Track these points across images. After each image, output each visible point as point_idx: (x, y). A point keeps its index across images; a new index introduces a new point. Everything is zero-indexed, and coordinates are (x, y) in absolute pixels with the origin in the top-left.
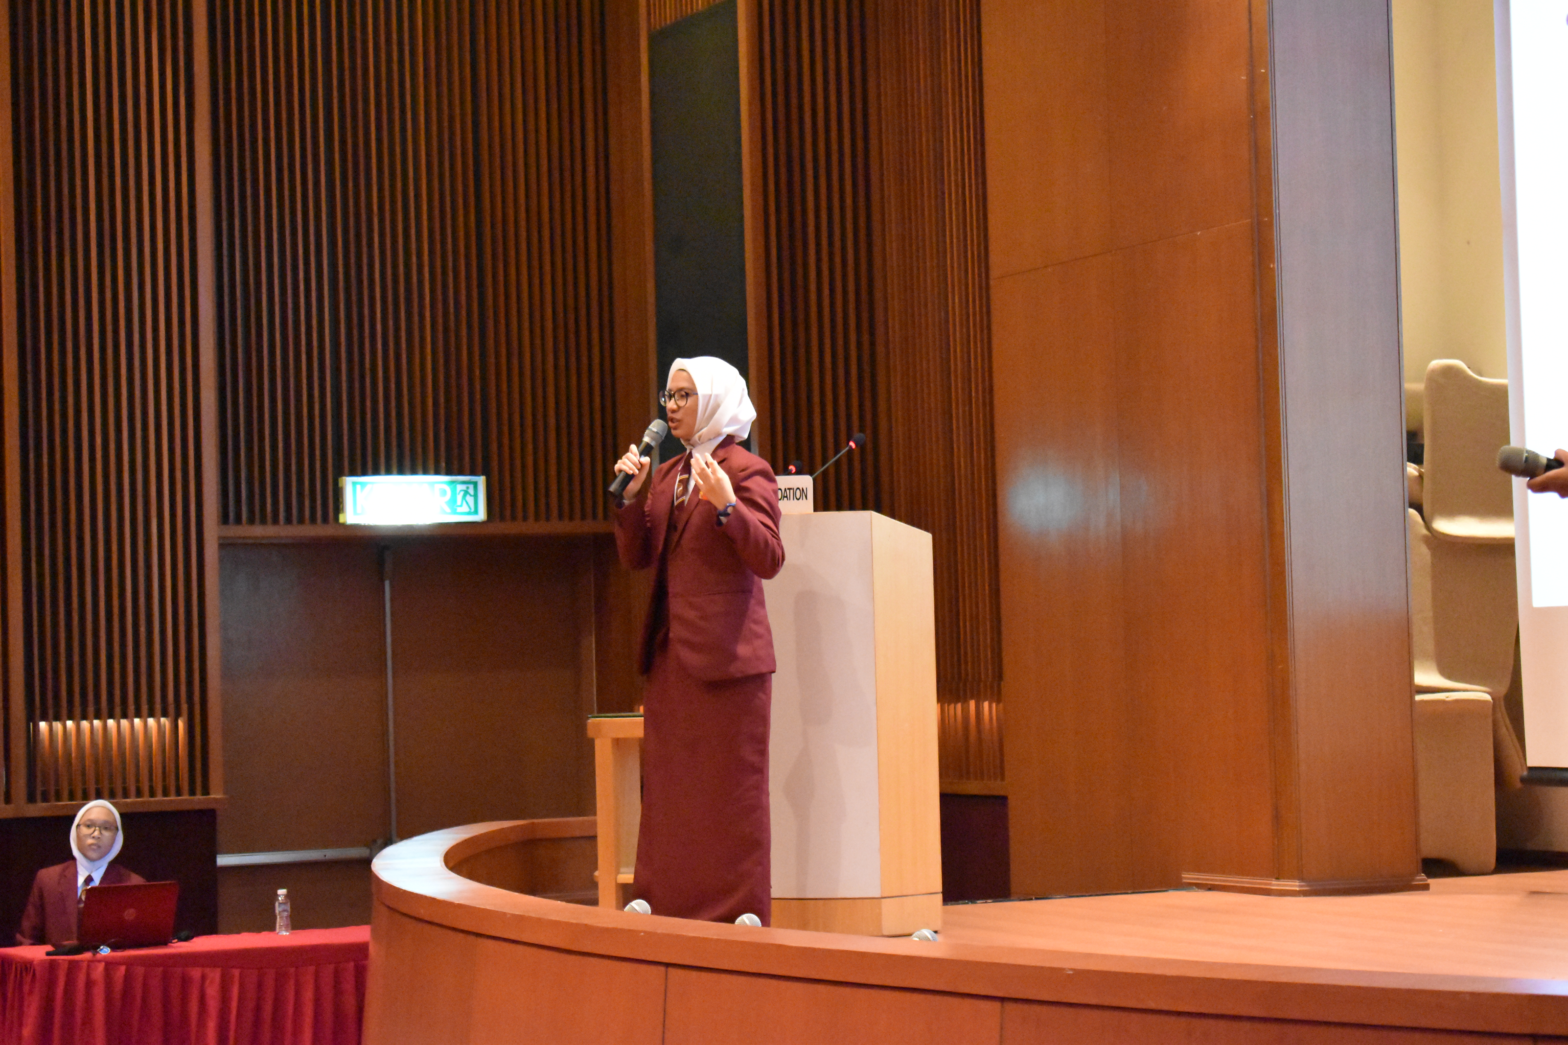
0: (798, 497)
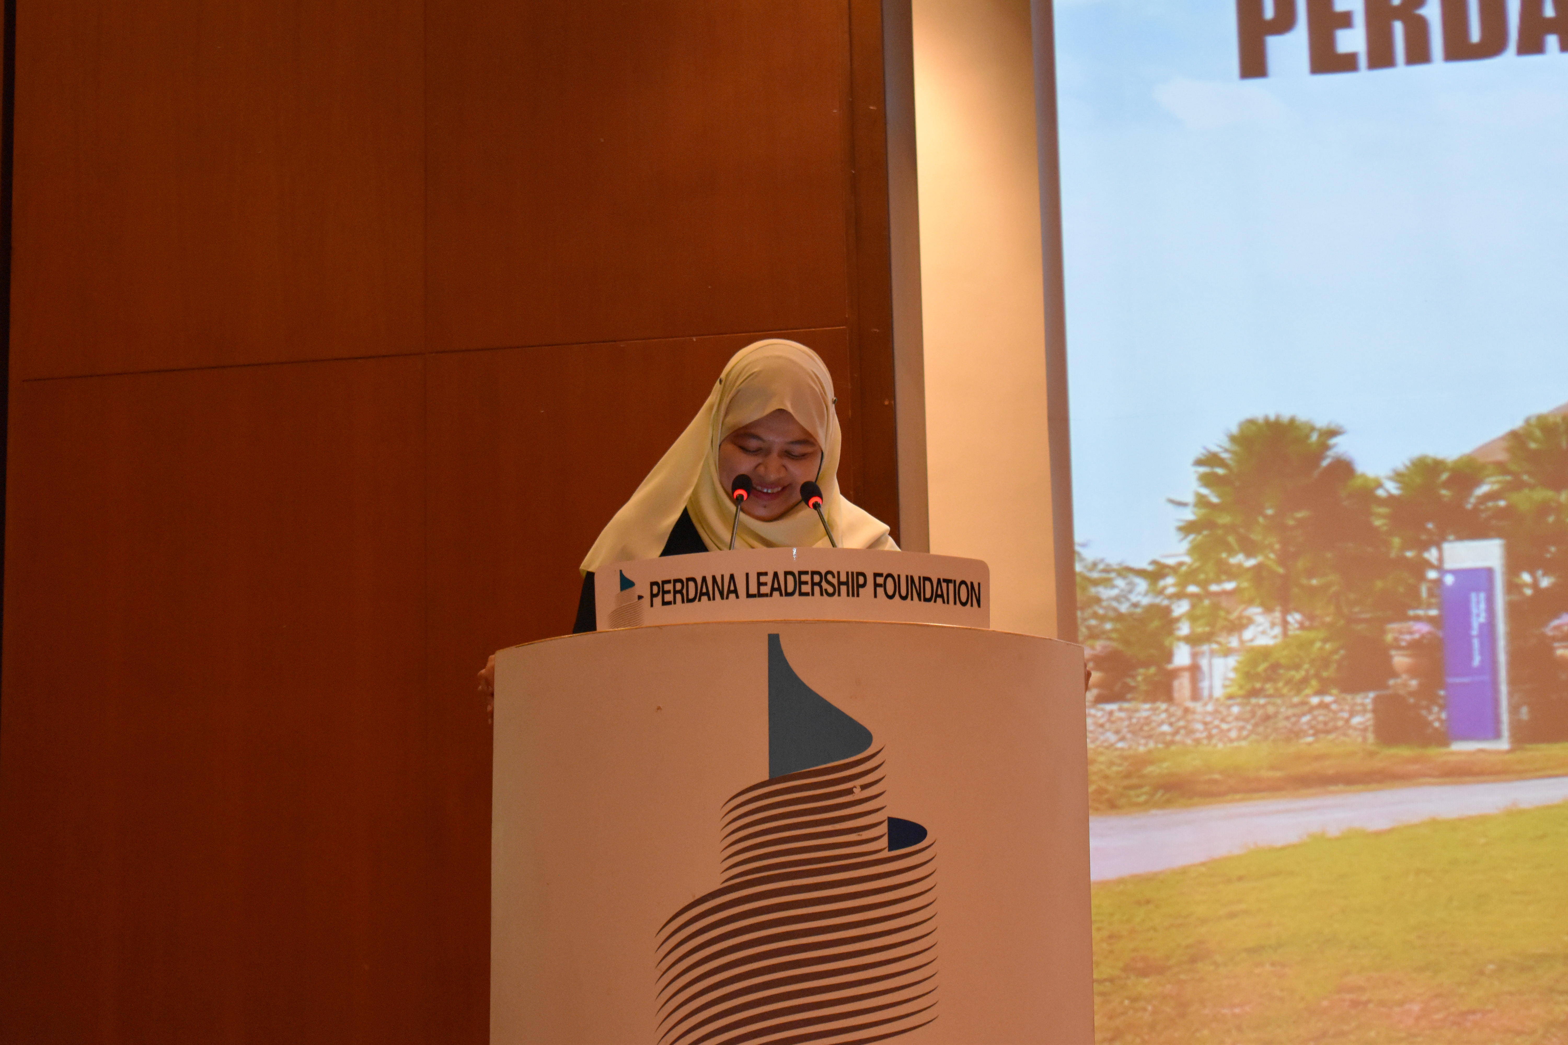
0: (964, 599)
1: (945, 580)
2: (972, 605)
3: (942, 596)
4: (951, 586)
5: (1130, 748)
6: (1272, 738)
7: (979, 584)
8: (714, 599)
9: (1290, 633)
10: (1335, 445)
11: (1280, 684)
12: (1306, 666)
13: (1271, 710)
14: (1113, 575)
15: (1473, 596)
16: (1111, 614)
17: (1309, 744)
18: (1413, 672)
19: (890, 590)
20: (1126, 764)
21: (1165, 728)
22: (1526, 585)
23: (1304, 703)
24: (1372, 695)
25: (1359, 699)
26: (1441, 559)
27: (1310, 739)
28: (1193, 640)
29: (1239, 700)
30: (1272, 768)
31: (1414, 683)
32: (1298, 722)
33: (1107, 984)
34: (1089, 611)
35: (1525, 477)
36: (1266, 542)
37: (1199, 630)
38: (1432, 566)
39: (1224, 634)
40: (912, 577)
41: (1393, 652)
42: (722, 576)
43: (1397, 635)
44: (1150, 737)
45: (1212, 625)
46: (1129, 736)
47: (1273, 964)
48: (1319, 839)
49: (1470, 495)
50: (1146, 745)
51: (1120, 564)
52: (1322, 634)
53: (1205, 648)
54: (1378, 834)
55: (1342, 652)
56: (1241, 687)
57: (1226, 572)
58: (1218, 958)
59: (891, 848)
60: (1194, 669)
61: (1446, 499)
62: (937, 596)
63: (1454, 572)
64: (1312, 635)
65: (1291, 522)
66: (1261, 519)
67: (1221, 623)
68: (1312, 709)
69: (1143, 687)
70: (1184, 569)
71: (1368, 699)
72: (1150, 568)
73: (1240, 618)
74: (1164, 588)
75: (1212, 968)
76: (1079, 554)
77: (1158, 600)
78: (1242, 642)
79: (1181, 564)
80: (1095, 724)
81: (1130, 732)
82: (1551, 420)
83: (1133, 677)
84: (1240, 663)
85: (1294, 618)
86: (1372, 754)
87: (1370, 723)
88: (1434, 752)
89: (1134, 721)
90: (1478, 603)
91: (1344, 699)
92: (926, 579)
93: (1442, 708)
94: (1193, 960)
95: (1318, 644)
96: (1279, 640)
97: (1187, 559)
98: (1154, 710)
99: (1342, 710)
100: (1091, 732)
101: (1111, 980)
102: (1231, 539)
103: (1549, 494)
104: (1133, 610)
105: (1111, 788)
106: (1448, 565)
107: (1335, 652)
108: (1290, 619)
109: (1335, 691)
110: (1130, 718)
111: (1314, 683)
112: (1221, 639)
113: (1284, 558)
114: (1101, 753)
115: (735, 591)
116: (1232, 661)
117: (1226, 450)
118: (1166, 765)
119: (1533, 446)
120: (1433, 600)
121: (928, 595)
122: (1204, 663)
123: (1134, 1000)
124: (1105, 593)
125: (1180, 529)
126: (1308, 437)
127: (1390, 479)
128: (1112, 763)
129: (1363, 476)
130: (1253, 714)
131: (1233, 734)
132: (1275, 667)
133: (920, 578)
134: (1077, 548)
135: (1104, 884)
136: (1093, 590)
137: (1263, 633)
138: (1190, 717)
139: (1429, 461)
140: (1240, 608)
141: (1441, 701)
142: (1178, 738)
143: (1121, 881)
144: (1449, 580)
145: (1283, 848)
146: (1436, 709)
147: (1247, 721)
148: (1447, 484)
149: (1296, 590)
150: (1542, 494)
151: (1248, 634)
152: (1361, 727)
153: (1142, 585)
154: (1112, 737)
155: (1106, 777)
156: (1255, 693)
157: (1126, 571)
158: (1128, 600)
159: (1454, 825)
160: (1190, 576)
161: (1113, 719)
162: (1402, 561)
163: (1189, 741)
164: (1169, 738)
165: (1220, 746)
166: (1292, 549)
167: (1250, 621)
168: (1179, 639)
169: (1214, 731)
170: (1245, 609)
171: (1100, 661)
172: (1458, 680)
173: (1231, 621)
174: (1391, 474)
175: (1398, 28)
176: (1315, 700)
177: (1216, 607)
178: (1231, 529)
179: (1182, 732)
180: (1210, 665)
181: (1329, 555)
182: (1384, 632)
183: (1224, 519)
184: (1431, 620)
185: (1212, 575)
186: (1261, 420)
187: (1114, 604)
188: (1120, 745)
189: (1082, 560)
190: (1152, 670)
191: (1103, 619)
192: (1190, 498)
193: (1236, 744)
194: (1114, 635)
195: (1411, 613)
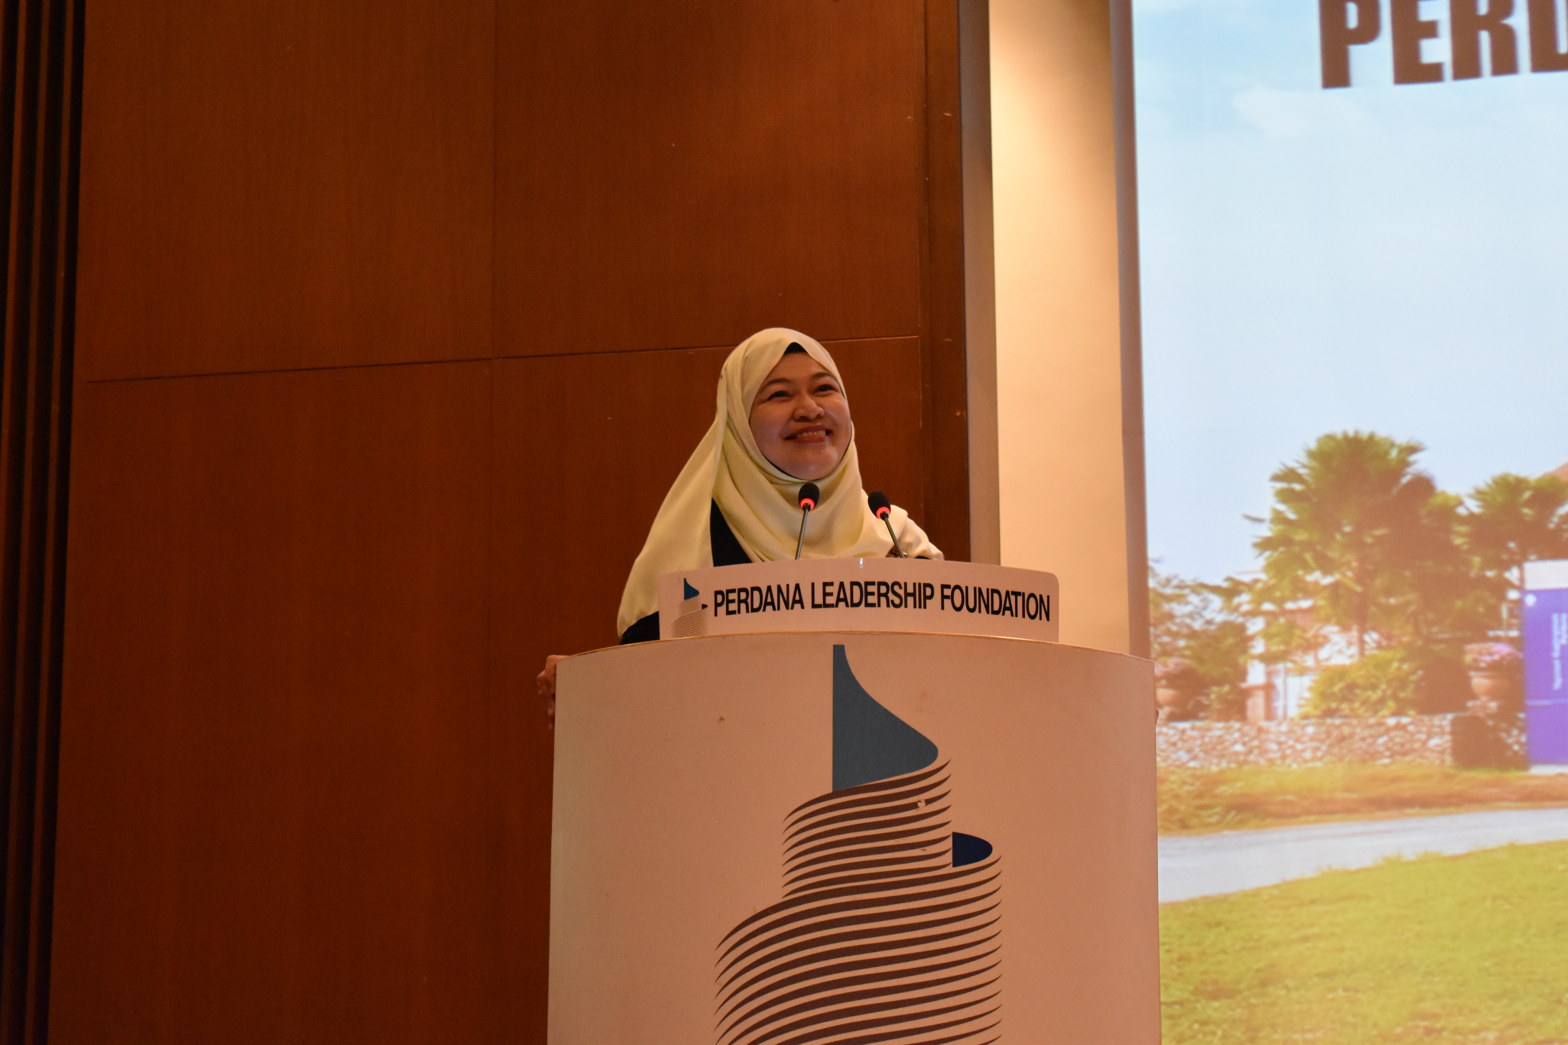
0: (1032, 613)
1: (1014, 593)
2: (1041, 619)
3: (1010, 609)
4: (1020, 598)
5: (1202, 767)
6: (1347, 759)
7: (1048, 597)
8: (779, 609)
9: (1367, 653)
10: (1415, 462)
11: (1356, 705)
12: (1383, 687)
13: (1346, 730)
14: (1186, 591)
15: (1555, 617)
16: (1185, 631)
17: (1385, 766)
18: (1493, 694)
19: (958, 603)
20: (1198, 783)
21: (1239, 748)
23: (1380, 724)
24: (1450, 716)
25: (1436, 720)
26: (1522, 579)
27: (1386, 761)
28: (1268, 659)
29: (1313, 720)
30: (1348, 789)
31: (1493, 705)
32: (1374, 743)
33: (1176, 1007)
34: (1161, 628)
36: (1344, 560)
37: (1274, 648)
38: (1512, 586)
39: (1300, 652)
40: (980, 589)
41: (1472, 674)
42: (788, 585)
43: (1476, 656)
44: (1222, 756)
45: (1287, 643)
46: (1201, 755)
47: (1346, 990)
48: (1393, 863)
49: (1552, 514)
50: (1218, 764)
51: (1194, 580)
52: (1400, 654)
53: (1280, 666)
54: (1455, 858)
55: (1420, 673)
56: (1316, 707)
57: (1302, 589)
58: (1290, 983)
59: (955, 864)
60: (1269, 688)
61: (1528, 519)
62: (1005, 608)
63: (1535, 592)
64: (1389, 655)
65: (1369, 540)
66: (1338, 537)
67: (1296, 642)
68: (1388, 730)
69: (1217, 706)
70: (1259, 586)
71: (1446, 720)
72: (1225, 585)
73: (1316, 636)
74: (1239, 605)
75: (1283, 992)
76: (1152, 569)
77: (1232, 618)
78: (1317, 661)
79: (1256, 581)
80: (1167, 742)
81: (1201, 751)
83: (1207, 695)
84: (1315, 681)
85: (1371, 638)
86: (1449, 777)
87: (1448, 745)
88: (1513, 776)
89: (1207, 740)
90: (1560, 624)
91: (1422, 721)
92: (994, 591)
93: (1522, 730)
94: (1264, 984)
95: (1395, 665)
96: (1355, 660)
97: (1263, 576)
98: (1228, 729)
99: (1419, 732)
100: (1162, 750)
101: (1181, 1003)
102: (1308, 557)
104: (1206, 627)
105: (1182, 808)
106: (1529, 586)
107: (1413, 672)
108: (1367, 638)
109: (1412, 713)
110: (1202, 737)
111: (1391, 704)
112: (1296, 658)
113: (1362, 577)
114: (1174, 773)
115: (800, 601)
116: (1307, 681)
117: (1304, 466)
118: (1239, 785)
120: (1514, 621)
121: (996, 608)
122: (1278, 681)
123: (1204, 1023)
124: (1179, 609)
125: (1256, 545)
126: (1387, 453)
127: (1472, 497)
128: (1184, 783)
129: (1443, 493)
130: (1328, 734)
131: (1308, 755)
132: (1351, 687)
133: (988, 590)
134: (1151, 564)
135: (1174, 906)
136: (1166, 607)
137: (1340, 652)
138: (1263, 736)
139: (1511, 479)
140: (1317, 626)
141: (1520, 724)
142: (1251, 758)
143: (1192, 902)
144: (1530, 600)
145: (1358, 871)
146: (1515, 732)
147: (1322, 741)
148: (1528, 503)
149: (1373, 609)
151: (1323, 653)
152: (1438, 749)
153: (1217, 601)
154: (1184, 756)
155: (1177, 797)
156: (1330, 713)
157: (1200, 588)
158: (1202, 616)
159: (1532, 850)
160: (1266, 594)
161: (1185, 737)
162: (1482, 580)
163: (1262, 761)
164: (1242, 758)
165: (1294, 766)
166: (1370, 567)
167: (1326, 639)
168: (1254, 657)
169: (1288, 752)
170: (1321, 628)
171: (1172, 680)
172: (1539, 703)
173: (1307, 640)
174: (1472, 491)
175: (1485, 38)
176: (1391, 721)
177: (1291, 625)
178: (1308, 545)
179: (1256, 751)
180: (1285, 684)
181: (1408, 573)
182: (1462, 652)
183: (1301, 536)
184: (1511, 641)
185: (1287, 593)
186: (1339, 436)
187: (1188, 621)
188: (1192, 764)
189: (1155, 575)
190: (1226, 688)
191: (1175, 635)
192: (1267, 514)
193: (1310, 765)
194: (1188, 653)
195: (1491, 633)
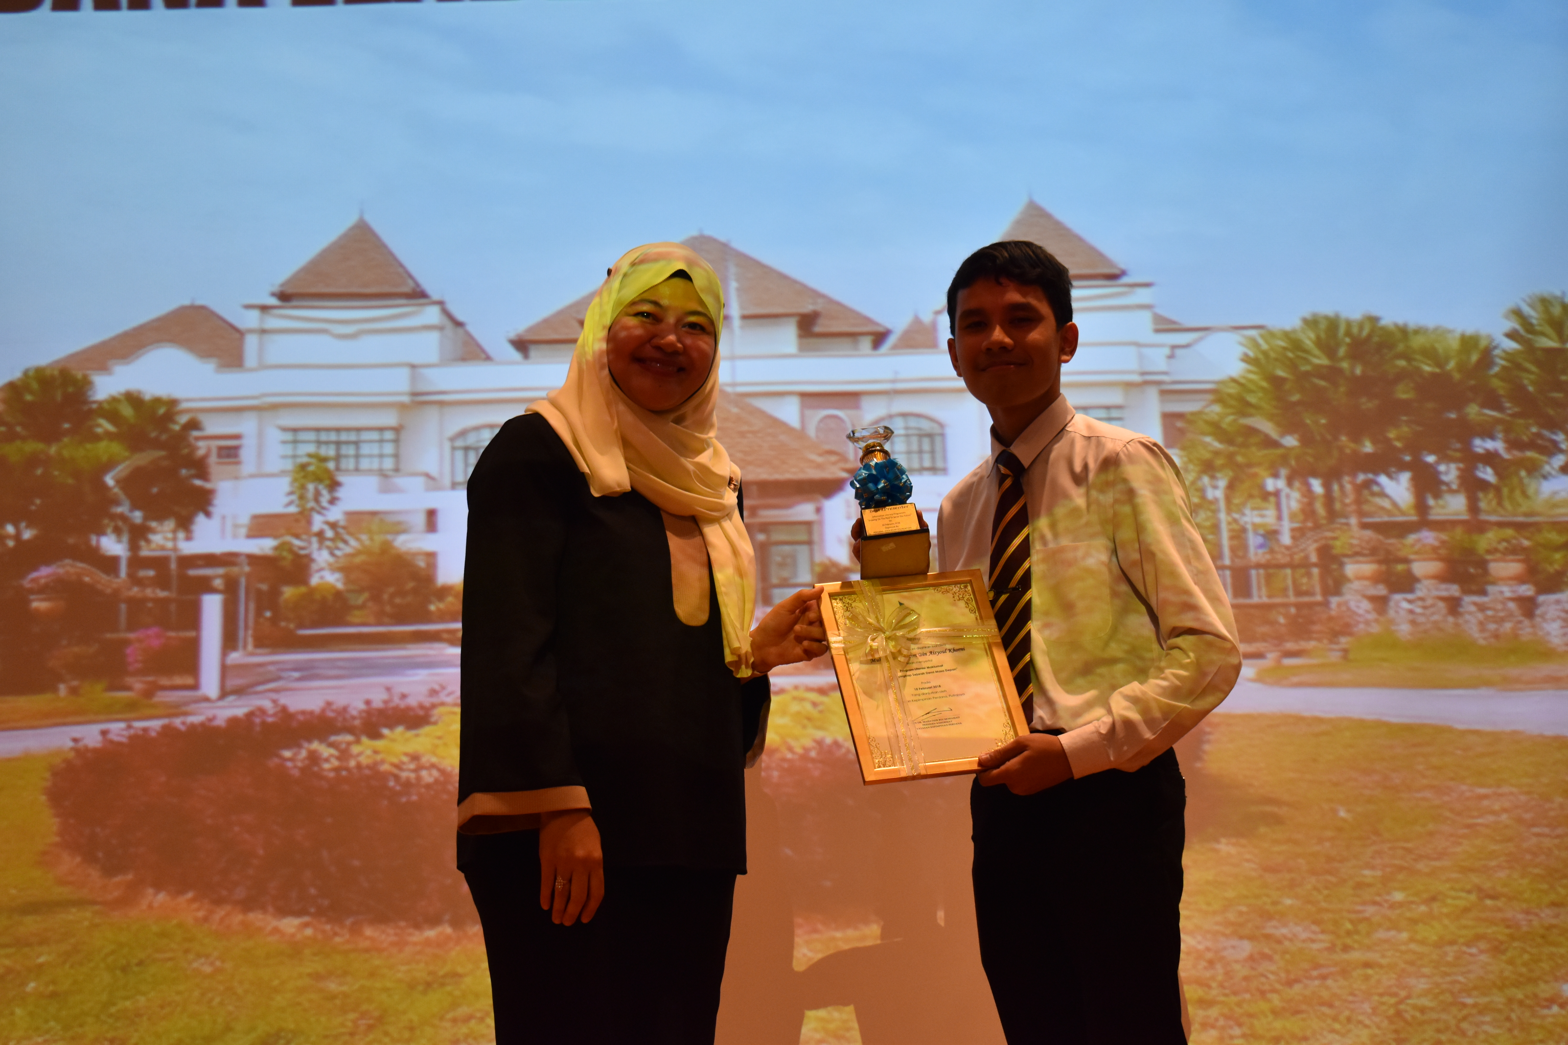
22: (9, 537)
35: (18, 429)
82: (48, 372)
103: (40, 446)
119: (29, 398)
150: (32, 446)
